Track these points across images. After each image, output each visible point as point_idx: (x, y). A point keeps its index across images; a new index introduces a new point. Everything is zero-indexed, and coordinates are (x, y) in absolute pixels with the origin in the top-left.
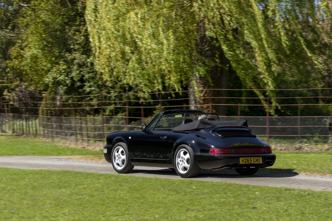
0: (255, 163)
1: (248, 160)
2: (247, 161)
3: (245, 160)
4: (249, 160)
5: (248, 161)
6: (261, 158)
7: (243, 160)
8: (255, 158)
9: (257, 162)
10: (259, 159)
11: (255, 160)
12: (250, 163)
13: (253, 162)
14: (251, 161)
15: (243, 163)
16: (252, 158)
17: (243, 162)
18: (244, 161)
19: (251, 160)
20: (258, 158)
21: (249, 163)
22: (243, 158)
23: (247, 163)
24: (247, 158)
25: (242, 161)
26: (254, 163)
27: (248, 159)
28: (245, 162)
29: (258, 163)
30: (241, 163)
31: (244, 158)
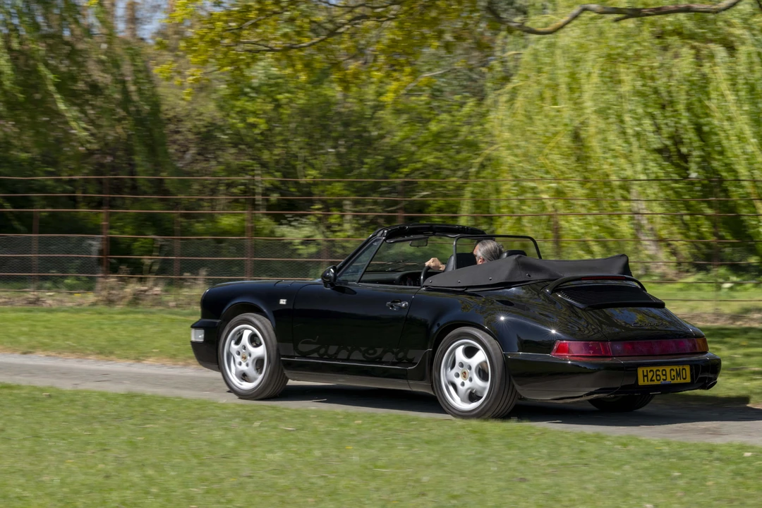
0: (675, 381)
1: (658, 373)
2: (654, 378)
3: (650, 375)
4: (660, 373)
5: (657, 375)
6: (688, 368)
7: (645, 374)
8: (674, 368)
9: (679, 378)
10: (684, 371)
11: (674, 373)
12: (663, 382)
13: (669, 380)
14: (664, 377)
15: (646, 383)
16: (668, 369)
17: (646, 378)
18: (647, 376)
19: (665, 375)
20: (681, 367)
21: (659, 383)
22: (645, 369)
23: (656, 383)
24: (655, 369)
25: (644, 376)
26: (673, 382)
27: (657, 370)
28: (651, 380)
29: (682, 381)
30: (641, 382)
31: (649, 369)
